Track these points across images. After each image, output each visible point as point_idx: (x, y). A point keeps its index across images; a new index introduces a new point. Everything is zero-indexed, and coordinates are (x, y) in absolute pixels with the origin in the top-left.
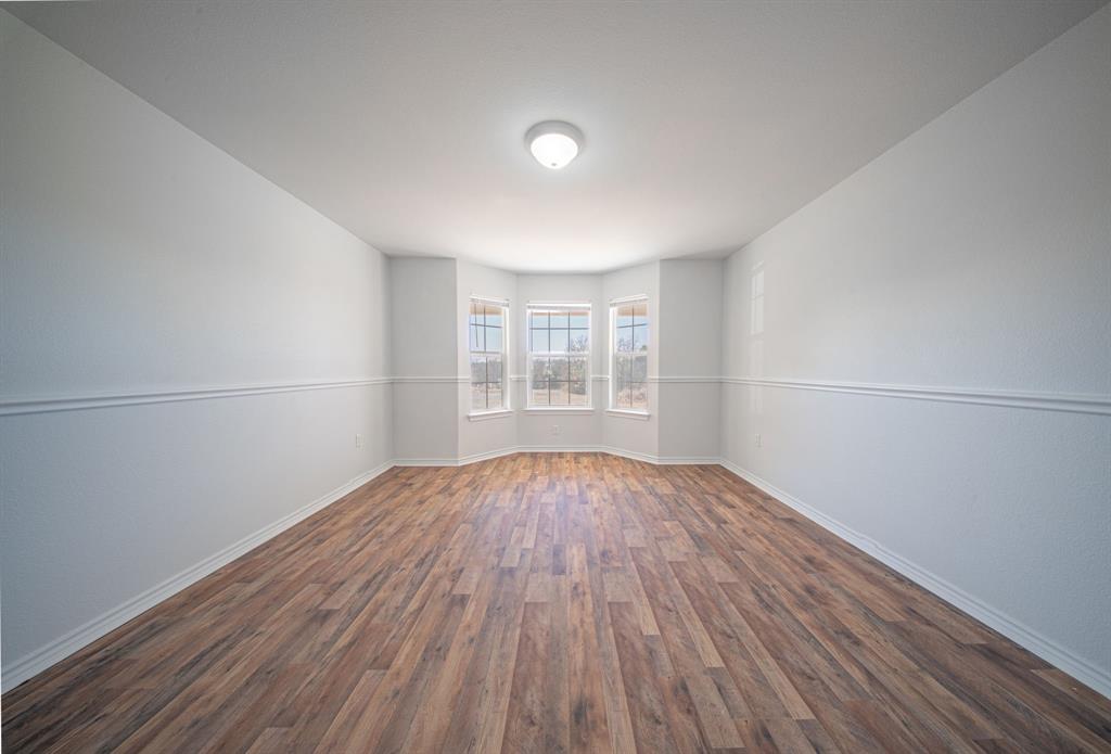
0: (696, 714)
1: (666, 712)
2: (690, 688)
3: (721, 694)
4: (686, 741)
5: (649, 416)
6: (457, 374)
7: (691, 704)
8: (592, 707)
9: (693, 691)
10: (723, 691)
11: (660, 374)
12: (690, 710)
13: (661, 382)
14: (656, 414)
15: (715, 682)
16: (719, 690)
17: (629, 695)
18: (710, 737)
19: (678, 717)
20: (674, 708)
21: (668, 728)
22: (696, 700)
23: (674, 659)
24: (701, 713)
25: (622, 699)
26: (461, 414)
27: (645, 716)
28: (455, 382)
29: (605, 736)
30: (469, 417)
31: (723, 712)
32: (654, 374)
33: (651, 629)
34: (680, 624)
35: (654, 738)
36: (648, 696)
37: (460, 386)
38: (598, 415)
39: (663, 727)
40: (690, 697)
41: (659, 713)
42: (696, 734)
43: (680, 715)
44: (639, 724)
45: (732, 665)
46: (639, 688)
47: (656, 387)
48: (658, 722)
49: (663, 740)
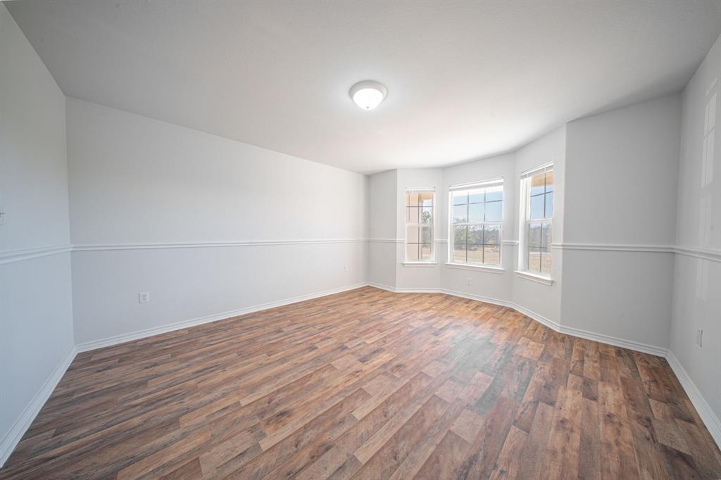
0: (313, 462)
1: (305, 447)
2: (330, 451)
3: (337, 470)
4: (293, 463)
5: (552, 282)
6: (396, 238)
7: (318, 457)
8: (289, 416)
9: (329, 454)
10: (340, 470)
11: (565, 239)
12: (313, 458)
13: (565, 249)
14: (559, 280)
15: (344, 464)
16: (340, 468)
17: (305, 427)
18: (301, 475)
19: (305, 455)
20: (310, 449)
21: (296, 452)
22: (322, 458)
23: (346, 435)
24: (315, 464)
25: (301, 425)
26: (398, 262)
27: (297, 439)
28: (395, 242)
29: (276, 429)
30: (403, 264)
31: (324, 476)
32: (557, 240)
33: (358, 415)
34: (377, 427)
35: (286, 448)
36: (311, 434)
37: (398, 244)
38: (509, 275)
39: (295, 449)
40: (323, 454)
41: (302, 444)
42: (301, 466)
43: (307, 455)
44: (291, 438)
45: (368, 468)
46: (312, 428)
47: (560, 254)
48: (296, 446)
49: (287, 452)
